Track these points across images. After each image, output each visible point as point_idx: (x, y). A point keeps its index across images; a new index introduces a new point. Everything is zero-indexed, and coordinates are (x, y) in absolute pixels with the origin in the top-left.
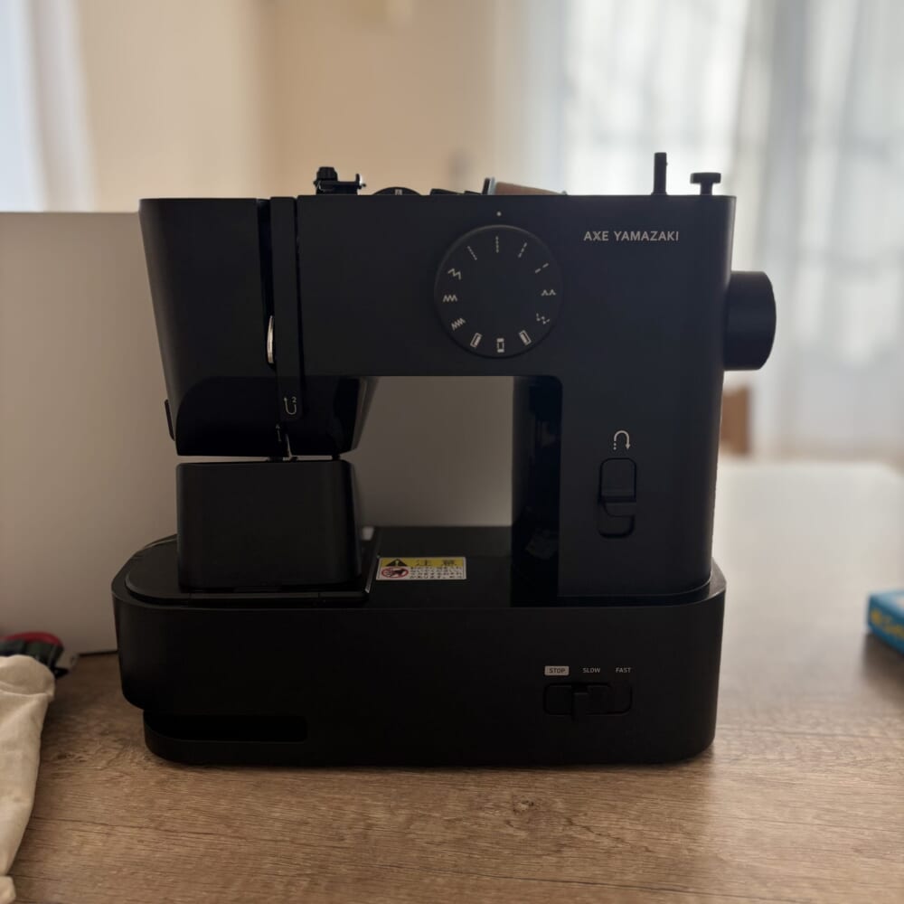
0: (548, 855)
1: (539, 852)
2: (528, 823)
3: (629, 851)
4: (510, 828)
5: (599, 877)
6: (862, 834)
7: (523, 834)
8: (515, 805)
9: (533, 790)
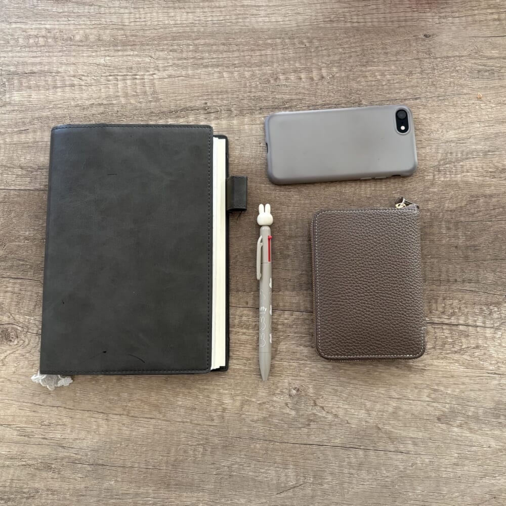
0: (304, 427)
1: (300, 426)
3: (339, 424)
4: (288, 409)
5: (325, 441)
7: (293, 413)
8: (290, 390)
9: (299, 378)
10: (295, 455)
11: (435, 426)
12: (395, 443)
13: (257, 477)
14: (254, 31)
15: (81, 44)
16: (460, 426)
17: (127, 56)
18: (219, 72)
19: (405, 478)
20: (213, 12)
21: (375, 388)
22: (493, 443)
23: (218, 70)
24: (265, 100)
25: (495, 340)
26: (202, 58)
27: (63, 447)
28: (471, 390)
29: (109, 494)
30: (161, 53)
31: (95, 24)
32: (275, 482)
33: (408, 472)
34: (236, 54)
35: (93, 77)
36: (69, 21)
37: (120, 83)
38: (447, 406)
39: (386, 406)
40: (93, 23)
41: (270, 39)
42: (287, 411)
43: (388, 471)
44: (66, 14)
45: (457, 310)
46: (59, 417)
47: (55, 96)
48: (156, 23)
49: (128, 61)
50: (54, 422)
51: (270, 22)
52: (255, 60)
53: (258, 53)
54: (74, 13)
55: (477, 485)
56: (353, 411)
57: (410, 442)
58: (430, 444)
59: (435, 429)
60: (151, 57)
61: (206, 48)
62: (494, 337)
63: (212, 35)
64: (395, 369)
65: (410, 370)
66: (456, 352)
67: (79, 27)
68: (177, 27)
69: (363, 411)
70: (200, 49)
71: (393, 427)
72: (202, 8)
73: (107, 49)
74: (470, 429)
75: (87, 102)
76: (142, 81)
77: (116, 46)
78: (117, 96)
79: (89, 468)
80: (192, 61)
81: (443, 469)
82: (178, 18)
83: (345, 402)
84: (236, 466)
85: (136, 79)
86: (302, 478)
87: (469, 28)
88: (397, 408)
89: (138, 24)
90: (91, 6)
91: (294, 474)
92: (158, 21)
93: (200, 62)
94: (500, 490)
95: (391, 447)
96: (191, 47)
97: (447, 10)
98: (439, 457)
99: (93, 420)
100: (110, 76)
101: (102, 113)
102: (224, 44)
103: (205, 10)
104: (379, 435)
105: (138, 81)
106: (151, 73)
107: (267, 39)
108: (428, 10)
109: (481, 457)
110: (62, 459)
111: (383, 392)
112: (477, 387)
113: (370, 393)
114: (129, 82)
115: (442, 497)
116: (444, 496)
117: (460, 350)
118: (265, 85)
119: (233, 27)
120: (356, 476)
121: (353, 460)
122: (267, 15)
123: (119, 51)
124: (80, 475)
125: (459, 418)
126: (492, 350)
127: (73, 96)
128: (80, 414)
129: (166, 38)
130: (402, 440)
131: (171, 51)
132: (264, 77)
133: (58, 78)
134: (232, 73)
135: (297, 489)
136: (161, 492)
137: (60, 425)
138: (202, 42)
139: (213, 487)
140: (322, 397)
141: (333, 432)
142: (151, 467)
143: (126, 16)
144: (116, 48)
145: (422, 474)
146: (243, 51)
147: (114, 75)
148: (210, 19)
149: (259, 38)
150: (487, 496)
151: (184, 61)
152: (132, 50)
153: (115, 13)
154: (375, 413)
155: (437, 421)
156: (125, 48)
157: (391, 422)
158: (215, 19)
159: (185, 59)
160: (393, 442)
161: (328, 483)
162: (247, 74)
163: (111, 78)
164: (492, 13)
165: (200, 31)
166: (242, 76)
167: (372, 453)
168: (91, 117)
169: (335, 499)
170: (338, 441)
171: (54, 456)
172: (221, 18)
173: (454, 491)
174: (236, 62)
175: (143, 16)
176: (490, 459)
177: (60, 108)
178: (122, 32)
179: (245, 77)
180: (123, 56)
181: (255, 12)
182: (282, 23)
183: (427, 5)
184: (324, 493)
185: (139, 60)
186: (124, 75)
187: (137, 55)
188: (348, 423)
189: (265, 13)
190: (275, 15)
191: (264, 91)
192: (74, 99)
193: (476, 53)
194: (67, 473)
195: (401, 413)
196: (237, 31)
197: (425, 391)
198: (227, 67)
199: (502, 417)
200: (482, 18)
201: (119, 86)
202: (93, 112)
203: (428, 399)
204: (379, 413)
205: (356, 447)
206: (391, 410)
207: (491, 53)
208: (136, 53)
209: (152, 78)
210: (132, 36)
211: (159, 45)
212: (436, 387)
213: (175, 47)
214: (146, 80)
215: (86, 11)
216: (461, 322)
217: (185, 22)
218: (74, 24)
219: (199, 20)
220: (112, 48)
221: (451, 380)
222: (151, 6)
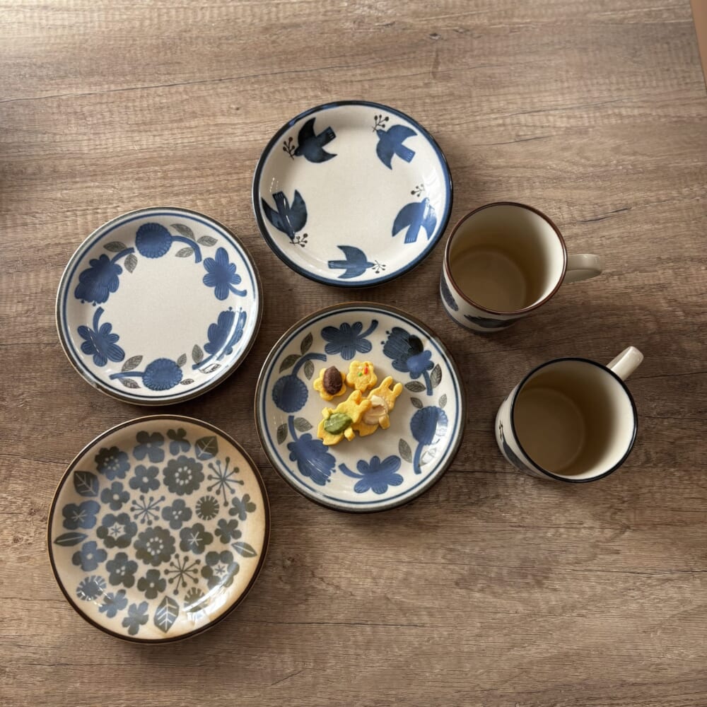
0: (301, 603)
1: (297, 602)
2: (291, 577)
3: (343, 596)
4: (281, 583)
5: (326, 618)
6: (463, 569)
7: (288, 587)
8: (283, 561)
9: (293, 546)
10: (291, 636)
11: (453, 592)
12: (407, 615)
13: (248, 665)
14: (230, 152)
15: (33, 177)
16: (482, 590)
17: (86, 187)
18: (192, 200)
19: (420, 656)
20: (183, 133)
21: (381, 552)
22: (520, 608)
23: (191, 198)
24: (245, 229)
25: (518, 487)
26: (172, 186)
27: (19, 646)
28: (493, 547)
29: (74, 699)
30: (125, 183)
31: (50, 154)
32: (269, 670)
33: (424, 648)
34: (211, 179)
35: (49, 214)
36: (19, 152)
37: (79, 219)
38: (466, 567)
39: (395, 572)
40: (47, 152)
41: (248, 160)
42: (281, 585)
43: (400, 649)
44: (16, 144)
45: (471, 455)
46: (13, 610)
47: (5, 238)
48: (118, 149)
49: (87, 194)
50: (8, 616)
51: (248, 141)
52: (233, 185)
53: (235, 177)
54: (25, 143)
55: (504, 658)
56: (357, 580)
57: (424, 613)
58: (448, 613)
59: (454, 596)
60: (115, 188)
61: (176, 174)
62: (516, 484)
63: (182, 159)
64: (404, 528)
65: (421, 528)
66: (472, 504)
67: (31, 158)
68: (142, 152)
69: (369, 580)
70: (169, 175)
71: (404, 597)
72: (171, 129)
73: (63, 181)
74: (494, 593)
75: (42, 242)
76: (105, 215)
77: (75, 177)
78: (77, 234)
79: (49, 669)
80: (160, 189)
81: (464, 642)
82: (144, 142)
83: (348, 571)
84: (224, 654)
85: (97, 213)
86: (301, 664)
87: (472, 136)
88: (408, 574)
89: (99, 151)
90: (45, 134)
91: (291, 659)
92: (121, 147)
93: (169, 190)
94: (531, 663)
95: (403, 620)
96: (159, 173)
97: (446, 117)
98: (459, 628)
99: (54, 610)
100: (68, 211)
101: (59, 254)
102: (196, 169)
103: (173, 132)
104: (389, 607)
105: (99, 216)
106: (115, 205)
107: (245, 160)
108: (425, 118)
109: (507, 625)
110: (18, 660)
111: (391, 556)
112: (498, 543)
113: (377, 558)
114: (89, 217)
115: (464, 675)
116: (466, 674)
117: (478, 501)
118: (245, 212)
119: (205, 149)
120: (364, 657)
121: (360, 638)
122: (245, 134)
123: (76, 182)
124: (38, 678)
125: (480, 581)
126: (514, 500)
127: (26, 236)
128: (39, 605)
129: (130, 166)
130: (415, 611)
131: (136, 180)
132: (243, 203)
133: (8, 216)
134: (206, 200)
135: (295, 678)
136: (136, 692)
137: (14, 620)
138: (171, 167)
139: (196, 681)
140: (322, 567)
141: (335, 607)
142: (122, 663)
143: (85, 143)
144: (74, 180)
145: (441, 649)
146: (218, 175)
147: (73, 211)
148: (179, 142)
149: (236, 159)
150: (517, 670)
151: (152, 190)
152: (92, 181)
153: (73, 141)
154: (382, 581)
155: (455, 586)
156: (84, 179)
157: (402, 591)
158: (186, 141)
159: (153, 187)
160: (405, 614)
161: (331, 667)
162: (224, 201)
163: (68, 213)
164: (496, 119)
165: (168, 156)
166: (218, 203)
167: (381, 629)
168: (47, 260)
169: (341, 687)
170: (341, 617)
171: (8, 658)
172: (193, 140)
173: (477, 666)
174: (211, 188)
175: (103, 142)
176: (518, 626)
177: (11, 250)
178: (80, 161)
179: (221, 204)
180: (82, 188)
181: (231, 131)
182: (261, 141)
183: (424, 113)
184: (328, 680)
185: (101, 191)
186: (84, 210)
187: (98, 187)
188: (352, 595)
189: (243, 131)
190: (253, 133)
191: (244, 219)
192: (26, 240)
193: (481, 163)
194: (24, 677)
195: (413, 579)
196: (211, 153)
197: (440, 551)
198: (201, 194)
199: (530, 577)
200: (485, 124)
201: (79, 223)
202: (49, 253)
203: (443, 561)
204: (388, 581)
205: (364, 622)
206: (401, 576)
207: (497, 162)
208: (97, 184)
209: (115, 211)
210: (92, 165)
211: (122, 173)
212: (452, 546)
213: (141, 175)
214: (109, 214)
215: (39, 140)
216: (477, 468)
217: (151, 146)
218: (26, 155)
219: (168, 143)
220: (69, 180)
221: (469, 536)
222: (113, 130)
